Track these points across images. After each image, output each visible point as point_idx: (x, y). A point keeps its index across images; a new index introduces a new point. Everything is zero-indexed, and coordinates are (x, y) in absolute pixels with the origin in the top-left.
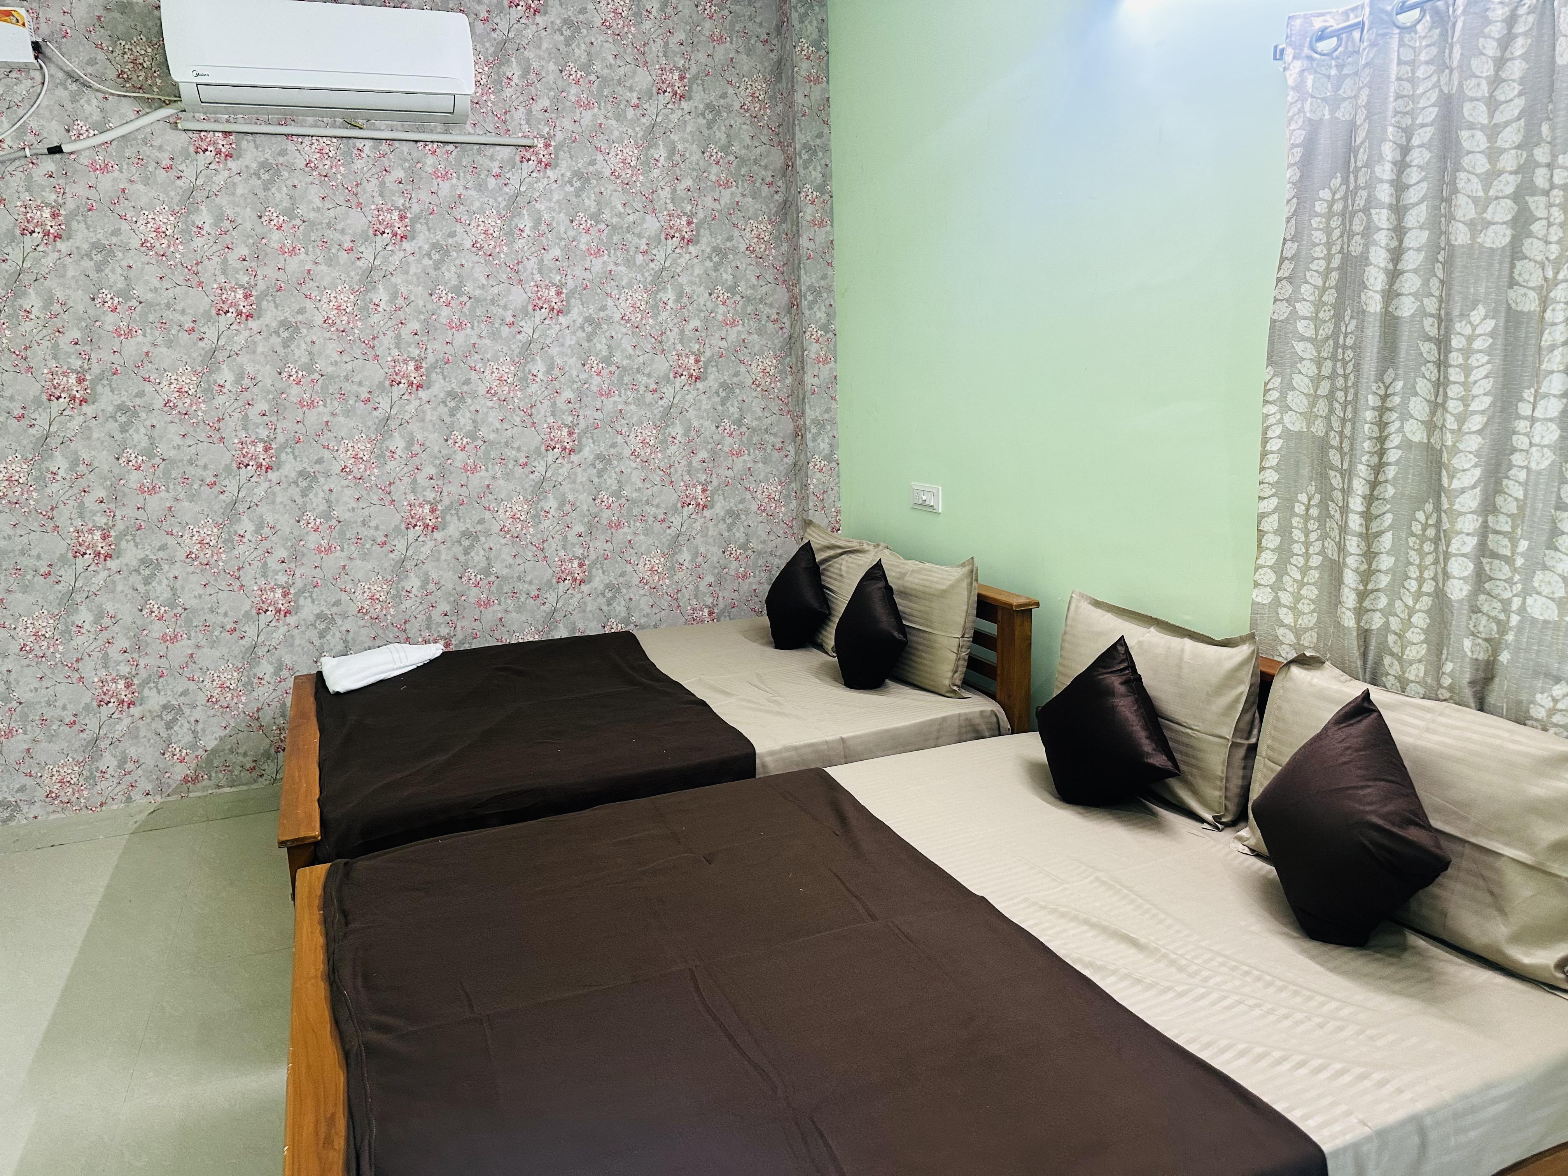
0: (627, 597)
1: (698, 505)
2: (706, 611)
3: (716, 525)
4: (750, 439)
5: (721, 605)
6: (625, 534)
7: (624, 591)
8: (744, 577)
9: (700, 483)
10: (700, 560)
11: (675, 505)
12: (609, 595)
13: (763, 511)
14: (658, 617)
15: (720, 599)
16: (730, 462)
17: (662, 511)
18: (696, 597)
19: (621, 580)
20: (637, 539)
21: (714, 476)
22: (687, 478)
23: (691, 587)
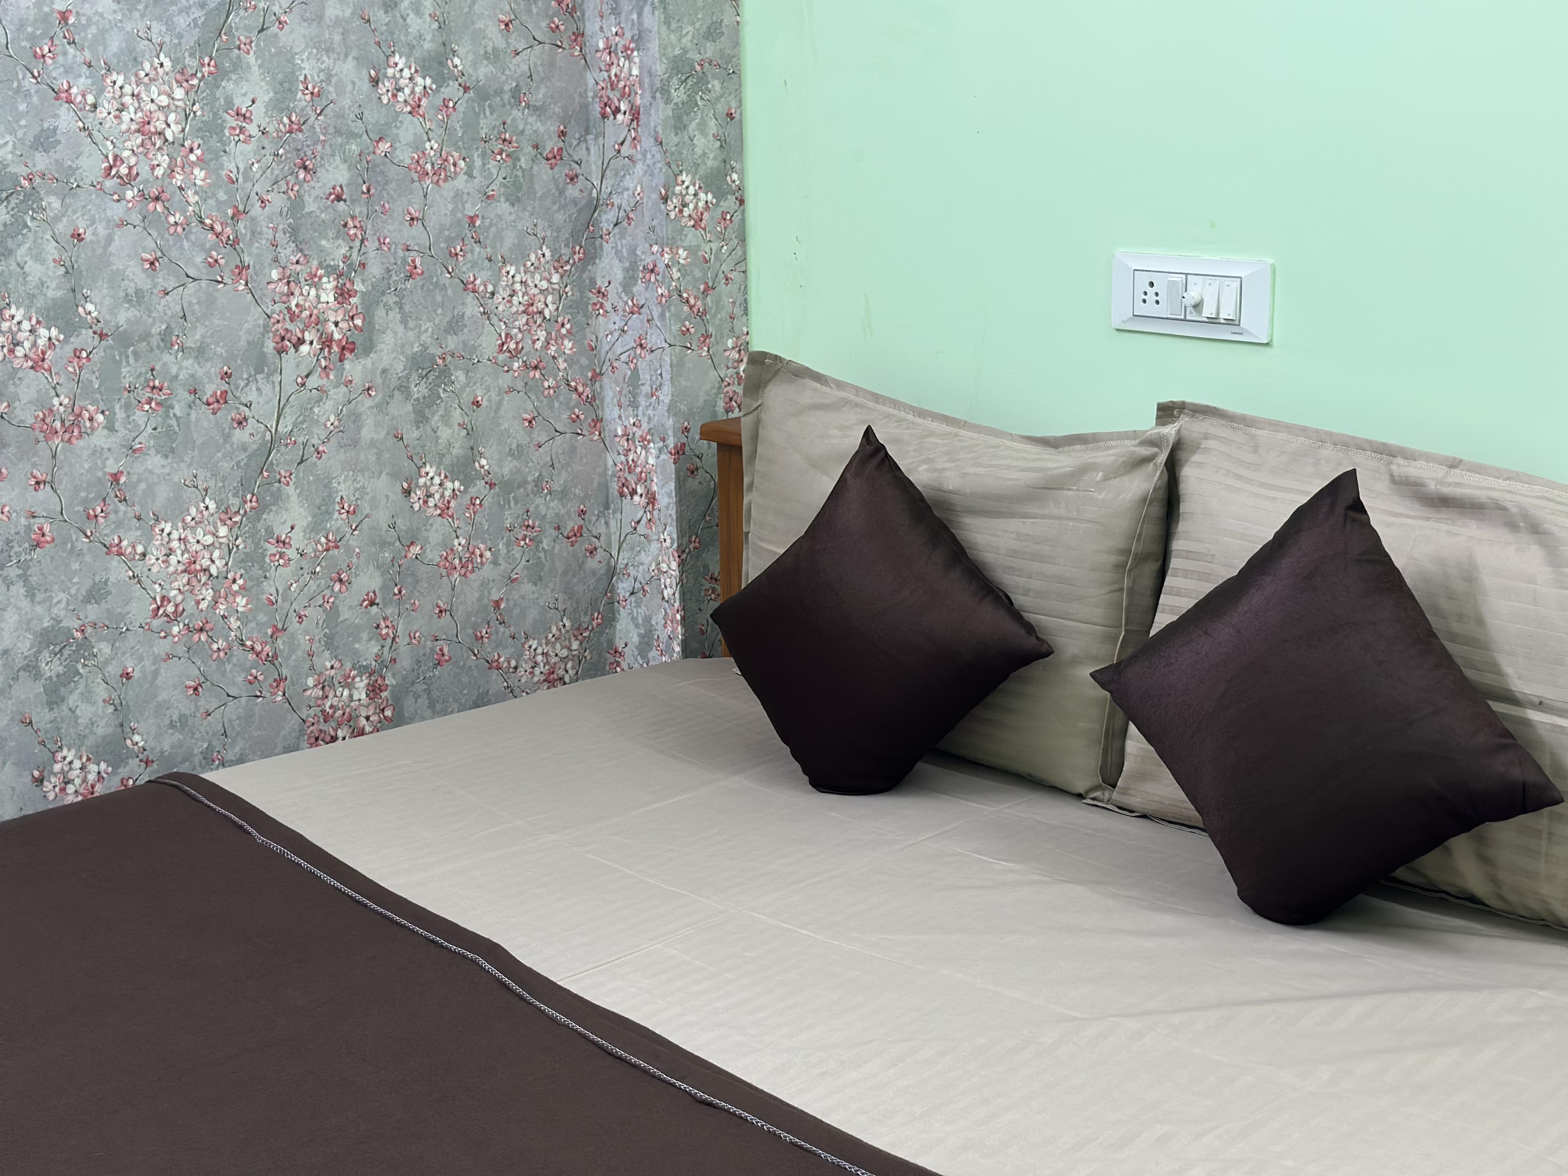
0: (113, 670)
1: (327, 342)
2: (361, 684)
3: (382, 407)
4: (470, 125)
5: (405, 662)
6: (97, 453)
7: (104, 648)
8: (468, 564)
9: (331, 270)
10: (338, 521)
11: (256, 345)
12: (51, 667)
13: (514, 355)
14: (214, 723)
15: (402, 641)
16: (417, 199)
17: (214, 368)
18: (330, 642)
19: (92, 612)
20: (139, 468)
21: (371, 245)
22: (288, 253)
23: (314, 614)
